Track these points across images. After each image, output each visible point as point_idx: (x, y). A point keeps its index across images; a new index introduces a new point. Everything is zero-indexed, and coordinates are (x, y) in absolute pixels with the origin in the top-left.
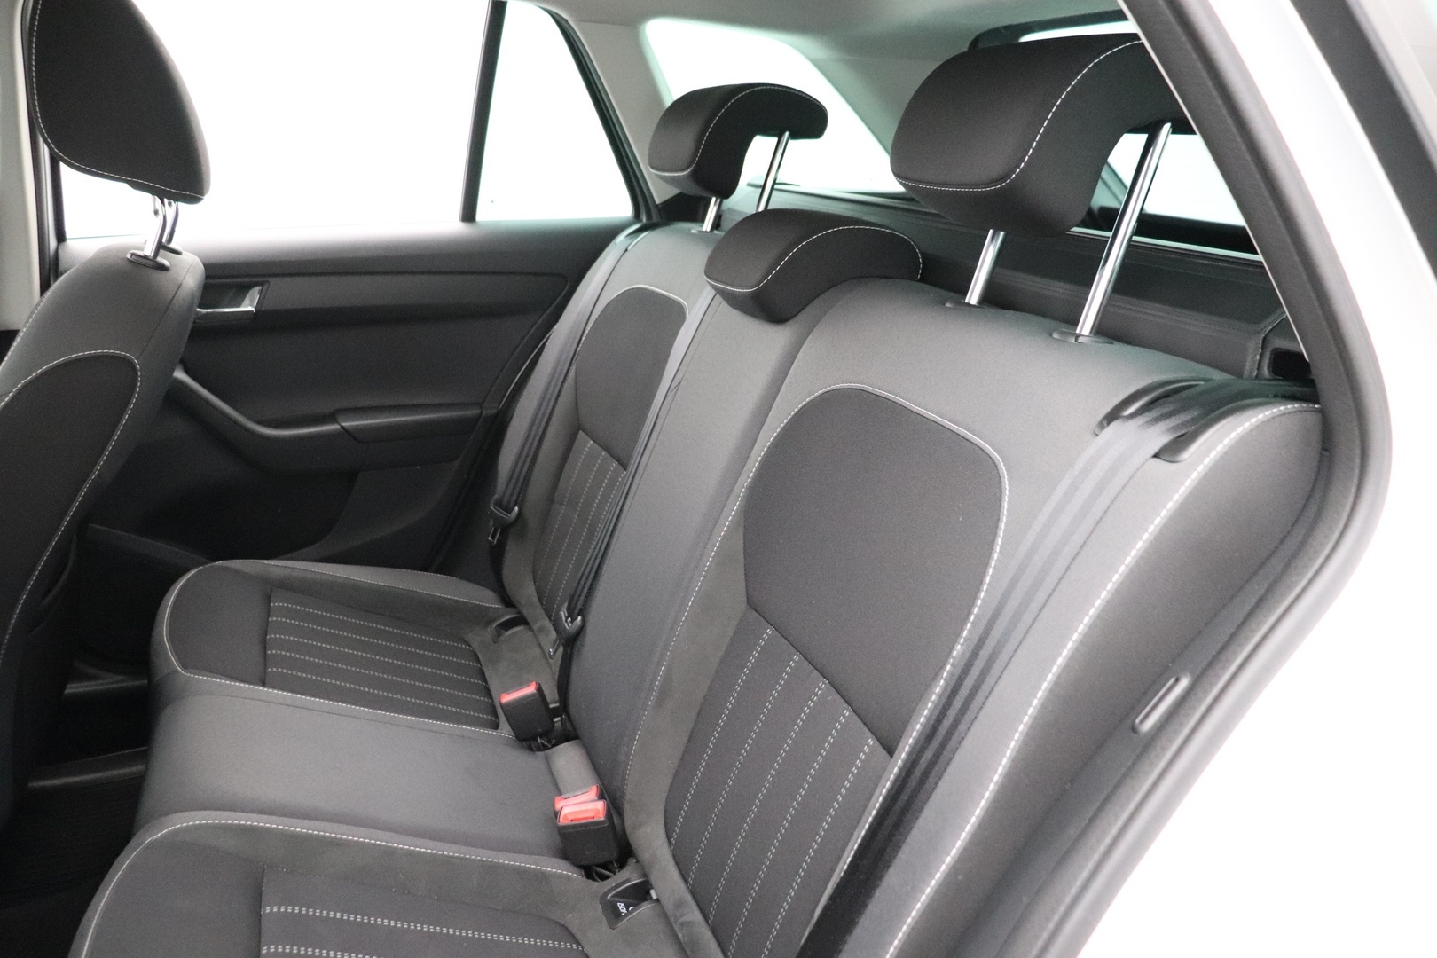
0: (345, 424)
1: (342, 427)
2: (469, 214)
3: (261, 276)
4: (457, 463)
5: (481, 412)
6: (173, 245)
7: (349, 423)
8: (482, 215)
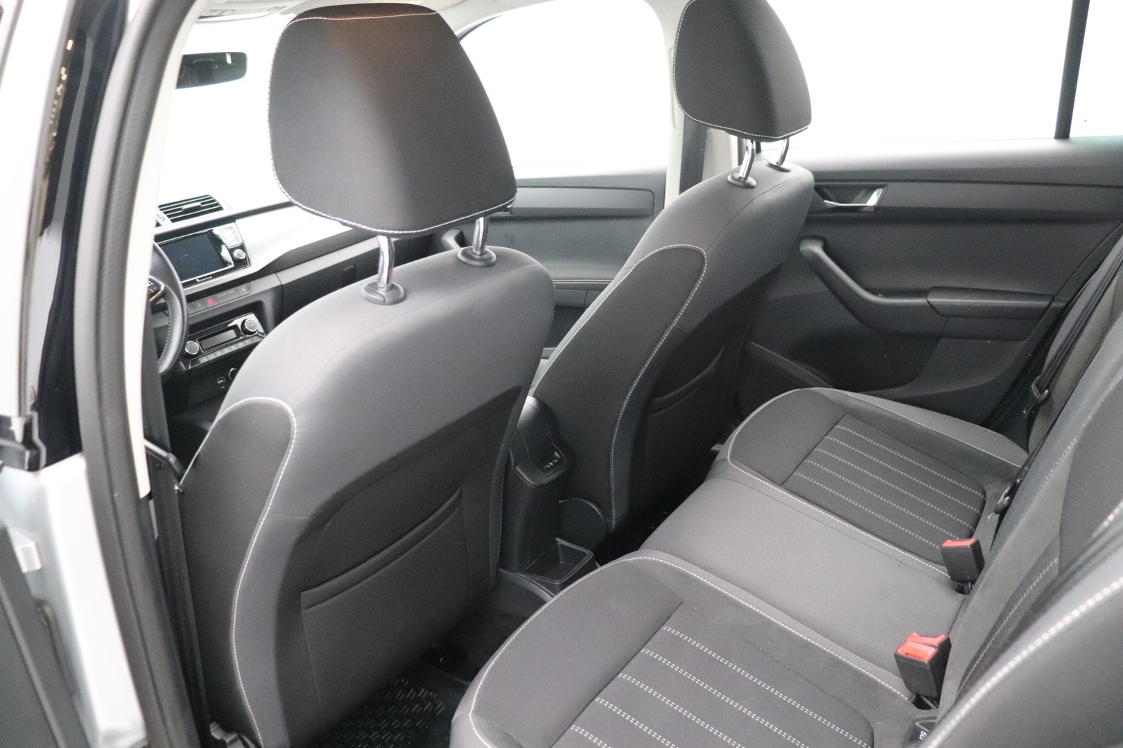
0: (931, 300)
1: (929, 302)
2: (1063, 131)
3: (884, 181)
4: (1023, 343)
5: (1050, 305)
6: (784, 166)
7: (935, 300)
8: (1076, 131)
